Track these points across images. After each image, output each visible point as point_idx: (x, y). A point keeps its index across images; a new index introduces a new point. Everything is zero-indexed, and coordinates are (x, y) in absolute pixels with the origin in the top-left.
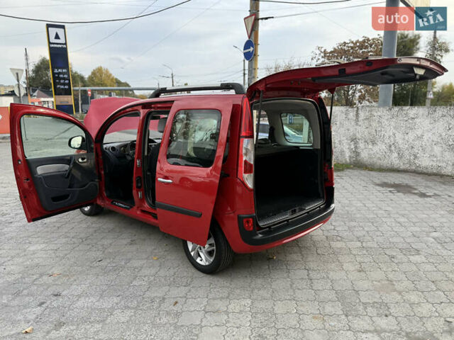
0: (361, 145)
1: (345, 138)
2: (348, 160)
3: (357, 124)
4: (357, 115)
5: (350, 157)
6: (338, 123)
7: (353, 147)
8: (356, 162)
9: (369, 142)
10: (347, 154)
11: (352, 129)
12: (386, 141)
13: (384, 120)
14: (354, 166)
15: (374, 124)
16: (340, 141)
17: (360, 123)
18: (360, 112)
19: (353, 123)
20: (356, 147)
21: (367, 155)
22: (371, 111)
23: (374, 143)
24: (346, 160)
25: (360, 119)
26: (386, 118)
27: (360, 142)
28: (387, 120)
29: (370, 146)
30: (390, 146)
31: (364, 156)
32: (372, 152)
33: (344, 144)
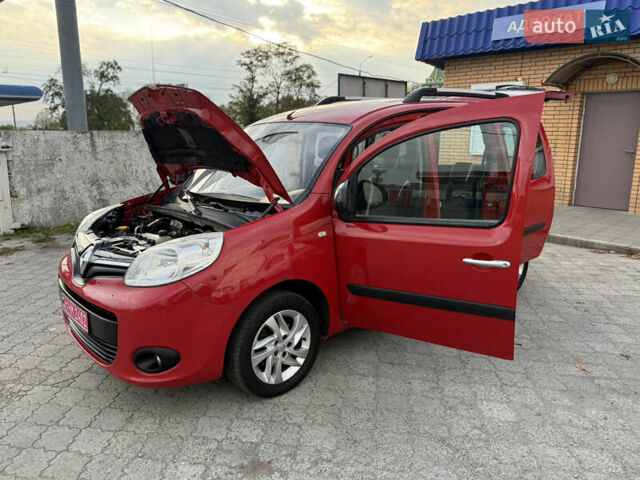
0: (108, 189)
1: (80, 182)
3: (96, 159)
4: (93, 144)
6: (63, 158)
7: (95, 193)
9: (118, 181)
11: (89, 167)
12: (140, 179)
13: (131, 150)
15: (121, 157)
16: (73, 188)
17: (99, 156)
18: (96, 139)
19: (89, 156)
20: (101, 193)
22: (112, 137)
23: (125, 183)
25: (99, 150)
26: (134, 146)
27: (105, 184)
28: (137, 149)
29: (121, 189)
30: (147, 185)
33: (82, 191)
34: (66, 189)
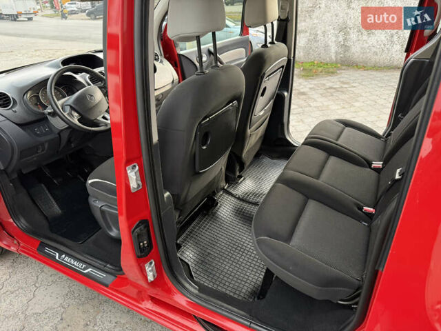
0: (353, 36)
1: (331, 27)
2: (333, 57)
5: (336, 52)
7: (341, 39)
8: (344, 59)
10: (333, 49)
11: (341, 15)
14: (342, 65)
16: (324, 32)
20: (345, 40)
21: (358, 49)
24: (330, 57)
27: (351, 32)
29: (365, 37)
31: (356, 51)
32: (366, 45)
33: (330, 36)
34: (318, 33)
